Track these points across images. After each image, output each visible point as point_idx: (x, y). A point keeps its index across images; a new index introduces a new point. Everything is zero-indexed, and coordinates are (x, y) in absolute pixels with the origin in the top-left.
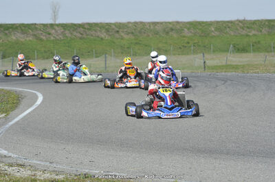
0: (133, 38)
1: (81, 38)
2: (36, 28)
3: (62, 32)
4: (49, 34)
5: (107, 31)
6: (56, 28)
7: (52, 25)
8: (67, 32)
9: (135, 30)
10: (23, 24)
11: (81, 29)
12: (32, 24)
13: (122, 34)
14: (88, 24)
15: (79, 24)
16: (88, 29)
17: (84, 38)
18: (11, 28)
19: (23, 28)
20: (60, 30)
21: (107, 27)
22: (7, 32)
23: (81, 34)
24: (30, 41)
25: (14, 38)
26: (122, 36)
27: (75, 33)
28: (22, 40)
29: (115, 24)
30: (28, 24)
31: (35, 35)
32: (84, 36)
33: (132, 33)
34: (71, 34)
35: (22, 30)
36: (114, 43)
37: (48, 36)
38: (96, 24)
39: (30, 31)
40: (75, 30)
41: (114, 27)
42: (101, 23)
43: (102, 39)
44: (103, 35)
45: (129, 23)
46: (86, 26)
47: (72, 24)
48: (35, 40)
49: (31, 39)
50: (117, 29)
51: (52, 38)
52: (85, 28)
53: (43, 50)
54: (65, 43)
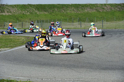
1: (119, 11)
2: (97, 6)
3: (110, 8)
4: (104, 9)
6: (107, 6)
7: (105, 5)
8: (113, 8)
10: (91, 4)
11: (120, 6)
12: (95, 4)
14: (123, 4)
15: (119, 4)
16: (123, 6)
17: (121, 11)
18: (85, 6)
19: (91, 6)
22: (83, 8)
23: (120, 9)
24: (94, 12)
25: (86, 11)
28: (90, 12)
30: (93, 4)
34: (115, 9)
35: (90, 7)
37: (103, 10)
39: (94, 7)
40: (116, 7)
47: (115, 4)
48: (97, 12)
51: (105, 11)
52: (121, 6)
53: (100, 16)
54: (111, 13)
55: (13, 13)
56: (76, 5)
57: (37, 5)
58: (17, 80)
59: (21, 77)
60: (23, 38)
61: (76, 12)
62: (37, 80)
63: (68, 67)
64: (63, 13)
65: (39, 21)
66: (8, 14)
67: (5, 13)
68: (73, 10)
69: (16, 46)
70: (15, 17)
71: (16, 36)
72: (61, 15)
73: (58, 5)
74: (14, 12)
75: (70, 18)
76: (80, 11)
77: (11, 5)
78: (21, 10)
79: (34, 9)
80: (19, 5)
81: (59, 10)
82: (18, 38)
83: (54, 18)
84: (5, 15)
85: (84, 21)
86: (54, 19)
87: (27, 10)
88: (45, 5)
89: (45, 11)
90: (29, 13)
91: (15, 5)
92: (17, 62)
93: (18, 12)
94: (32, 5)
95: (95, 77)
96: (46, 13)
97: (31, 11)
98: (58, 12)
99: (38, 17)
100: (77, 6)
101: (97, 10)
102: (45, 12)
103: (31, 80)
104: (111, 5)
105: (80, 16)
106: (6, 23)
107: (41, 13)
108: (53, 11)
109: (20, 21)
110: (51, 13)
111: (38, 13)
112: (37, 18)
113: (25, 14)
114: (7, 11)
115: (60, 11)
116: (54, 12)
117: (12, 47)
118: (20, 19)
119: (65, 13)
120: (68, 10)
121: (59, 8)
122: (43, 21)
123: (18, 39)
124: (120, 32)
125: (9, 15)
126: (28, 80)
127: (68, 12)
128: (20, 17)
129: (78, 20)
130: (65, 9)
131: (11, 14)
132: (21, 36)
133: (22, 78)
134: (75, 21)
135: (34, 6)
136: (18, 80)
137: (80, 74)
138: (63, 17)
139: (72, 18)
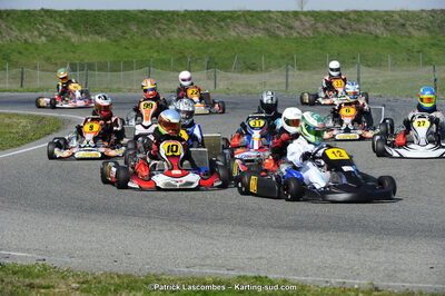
0: (428, 35)
1: (341, 35)
2: (270, 18)
3: (312, 26)
4: (291, 28)
5: (387, 23)
6: (303, 18)
7: (296, 14)
8: (320, 25)
9: (431, 22)
10: (249, 12)
11: (344, 20)
12: (264, 12)
13: (411, 29)
14: (356, 12)
15: (341, 13)
16: (355, 20)
17: (348, 35)
18: (230, 17)
19: (249, 18)
20: (309, 21)
21: (386, 19)
22: (223, 24)
23: (343, 28)
24: (259, 38)
25: (233, 34)
26: (410, 33)
27: (332, 27)
28: (245, 36)
29: (400, 13)
30: (257, 12)
31: (267, 30)
32: (348, 32)
33: (428, 28)
34: (327, 28)
35: (247, 21)
36: (396, 43)
37: (288, 31)
38: (368, 13)
39: (260, 22)
40: (333, 21)
41: (397, 17)
42: (376, 11)
43: (377, 37)
44: (379, 31)
45: (423, 11)
46: (351, 16)
47: (330, 12)
48: (268, 38)
49: (260, 35)
50: (402, 21)
51: (295, 34)
52: (349, 19)
53: (278, 53)
54: (314, 43)
56: (198, 13)
57: (71, 11)
58: (2, 261)
59: (15, 250)
60: (24, 122)
61: (199, 38)
62: (68, 260)
63: (170, 220)
64: (158, 39)
65: (75, 64)
68: (191, 30)
72: (151, 48)
73: (142, 12)
75: (180, 55)
76: (211, 34)
78: (19, 30)
79: (61, 26)
80: (14, 12)
81: (144, 30)
82: (7, 121)
83: (128, 56)
85: (226, 68)
86: (126, 59)
87: (38, 29)
88: (97, 11)
89: (99, 34)
90: (43, 38)
92: (3, 201)
93: (9, 35)
94: (56, 12)
95: (259, 255)
96: (102, 40)
97: (53, 33)
98: (142, 35)
99: (74, 52)
100: (203, 18)
102: (97, 37)
103: (48, 263)
104: (316, 16)
105: (211, 50)
107: (84, 39)
108: (124, 33)
109: (14, 65)
110: (116, 41)
111: (75, 39)
112: (71, 54)
113: (30, 41)
115: (146, 33)
116: (128, 36)
118: (14, 57)
119: (163, 40)
120: (174, 29)
121: (143, 22)
122: (91, 67)
123: (8, 125)
126: (40, 263)
127: (175, 35)
128: (13, 51)
129: (205, 63)
130: (163, 27)
132: (17, 115)
133: (19, 254)
134: (197, 68)
135: (61, 16)
136: (7, 261)
137: (211, 244)
138: (155, 54)
139: (185, 57)
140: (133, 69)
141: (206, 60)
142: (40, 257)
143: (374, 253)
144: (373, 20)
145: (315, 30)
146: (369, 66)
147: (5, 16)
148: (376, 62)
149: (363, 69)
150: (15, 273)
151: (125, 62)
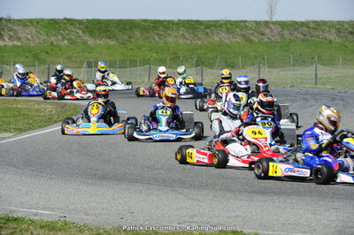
1: (302, 40)
2: (247, 27)
3: (279, 33)
4: (263, 34)
5: (339, 31)
6: (272, 27)
7: (266, 23)
8: (286, 32)
10: (229, 21)
11: (305, 28)
12: (241, 21)
14: (314, 22)
15: (303, 23)
16: (313, 28)
17: (307, 40)
18: (214, 25)
19: (229, 26)
20: (277, 29)
21: (338, 27)
22: (208, 31)
23: (304, 35)
24: (237, 42)
25: (216, 38)
27: (296, 33)
28: (226, 41)
29: (348, 23)
30: (236, 22)
32: (308, 37)
34: (291, 34)
35: (228, 29)
36: (346, 47)
37: (260, 36)
38: (324, 23)
39: (238, 30)
40: (296, 29)
41: (347, 26)
42: (331, 21)
43: (331, 41)
44: (333, 37)
46: (311, 25)
47: (293, 22)
48: (244, 42)
49: (238, 40)
50: (351, 30)
51: (266, 40)
52: (309, 27)
53: (253, 54)
54: (281, 46)
55: (24, 40)
56: (189, 22)
57: (87, 20)
58: (32, 217)
59: (42, 209)
60: (50, 108)
61: (189, 42)
62: (84, 217)
63: (165, 186)
64: (157, 42)
65: (91, 62)
66: (11, 44)
67: (3, 40)
68: (183, 35)
69: (31, 128)
70: (30, 52)
71: (31, 101)
72: (151, 49)
73: (144, 21)
74: (28, 40)
75: (175, 56)
76: (200, 39)
77: (20, 21)
78: (47, 34)
79: (80, 32)
80: (43, 20)
81: (146, 35)
82: (36, 107)
83: (133, 56)
84: (5, 46)
85: (211, 66)
86: (131, 58)
87: (62, 34)
88: (108, 20)
90: (66, 42)
91: (31, 21)
92: (33, 171)
93: (38, 38)
94: (75, 20)
95: (236, 214)
96: (112, 43)
97: (74, 37)
98: (144, 39)
99: (90, 53)
100: (193, 26)
101: (244, 36)
102: (108, 40)
103: (68, 219)
104: (283, 25)
105: (199, 52)
106: (5, 66)
107: (98, 42)
108: (130, 37)
109: (42, 62)
110: (123, 44)
111: (90, 42)
112: (87, 54)
113: (55, 43)
114: (10, 35)
115: (148, 38)
116: (132, 40)
117: (21, 131)
118: (43, 56)
119: (161, 43)
120: (170, 35)
121: (145, 29)
123: (37, 110)
124: (304, 94)
125: (14, 46)
126: (62, 219)
127: (170, 40)
128: (42, 51)
129: (194, 62)
130: (161, 33)
131: (19, 44)
133: (45, 212)
134: (188, 65)
135: (80, 24)
136: (36, 218)
137: (198, 205)
138: (155, 55)
139: (179, 57)
140: (136, 66)
141: (195, 60)
142: (62, 215)
143: (328, 213)
144: (327, 29)
145: (282, 36)
146: (324, 65)
147: (35, 24)
148: (330, 62)
149: (319, 67)
150: (42, 227)
151: (130, 61)
